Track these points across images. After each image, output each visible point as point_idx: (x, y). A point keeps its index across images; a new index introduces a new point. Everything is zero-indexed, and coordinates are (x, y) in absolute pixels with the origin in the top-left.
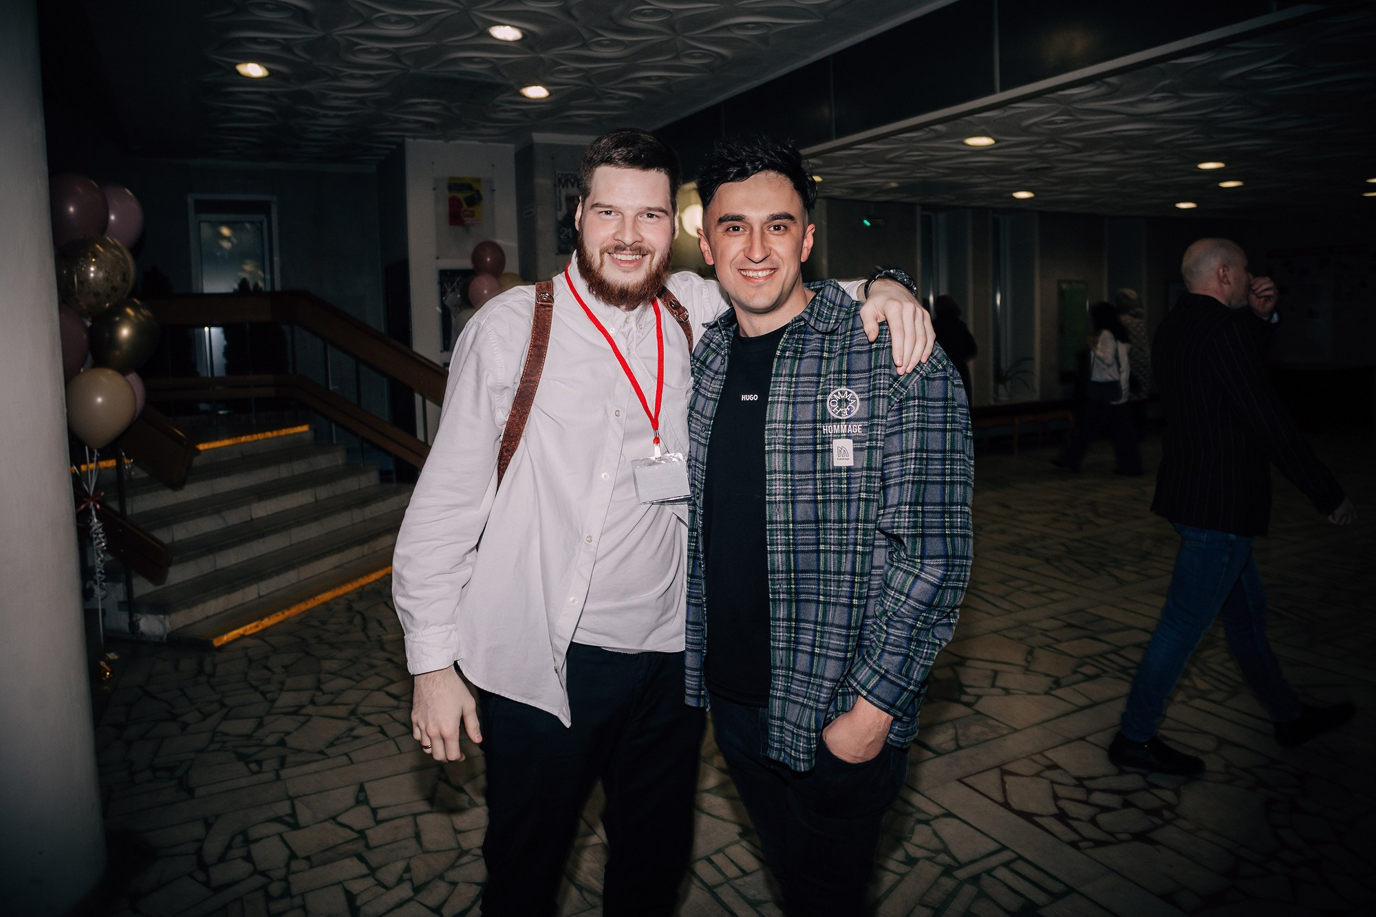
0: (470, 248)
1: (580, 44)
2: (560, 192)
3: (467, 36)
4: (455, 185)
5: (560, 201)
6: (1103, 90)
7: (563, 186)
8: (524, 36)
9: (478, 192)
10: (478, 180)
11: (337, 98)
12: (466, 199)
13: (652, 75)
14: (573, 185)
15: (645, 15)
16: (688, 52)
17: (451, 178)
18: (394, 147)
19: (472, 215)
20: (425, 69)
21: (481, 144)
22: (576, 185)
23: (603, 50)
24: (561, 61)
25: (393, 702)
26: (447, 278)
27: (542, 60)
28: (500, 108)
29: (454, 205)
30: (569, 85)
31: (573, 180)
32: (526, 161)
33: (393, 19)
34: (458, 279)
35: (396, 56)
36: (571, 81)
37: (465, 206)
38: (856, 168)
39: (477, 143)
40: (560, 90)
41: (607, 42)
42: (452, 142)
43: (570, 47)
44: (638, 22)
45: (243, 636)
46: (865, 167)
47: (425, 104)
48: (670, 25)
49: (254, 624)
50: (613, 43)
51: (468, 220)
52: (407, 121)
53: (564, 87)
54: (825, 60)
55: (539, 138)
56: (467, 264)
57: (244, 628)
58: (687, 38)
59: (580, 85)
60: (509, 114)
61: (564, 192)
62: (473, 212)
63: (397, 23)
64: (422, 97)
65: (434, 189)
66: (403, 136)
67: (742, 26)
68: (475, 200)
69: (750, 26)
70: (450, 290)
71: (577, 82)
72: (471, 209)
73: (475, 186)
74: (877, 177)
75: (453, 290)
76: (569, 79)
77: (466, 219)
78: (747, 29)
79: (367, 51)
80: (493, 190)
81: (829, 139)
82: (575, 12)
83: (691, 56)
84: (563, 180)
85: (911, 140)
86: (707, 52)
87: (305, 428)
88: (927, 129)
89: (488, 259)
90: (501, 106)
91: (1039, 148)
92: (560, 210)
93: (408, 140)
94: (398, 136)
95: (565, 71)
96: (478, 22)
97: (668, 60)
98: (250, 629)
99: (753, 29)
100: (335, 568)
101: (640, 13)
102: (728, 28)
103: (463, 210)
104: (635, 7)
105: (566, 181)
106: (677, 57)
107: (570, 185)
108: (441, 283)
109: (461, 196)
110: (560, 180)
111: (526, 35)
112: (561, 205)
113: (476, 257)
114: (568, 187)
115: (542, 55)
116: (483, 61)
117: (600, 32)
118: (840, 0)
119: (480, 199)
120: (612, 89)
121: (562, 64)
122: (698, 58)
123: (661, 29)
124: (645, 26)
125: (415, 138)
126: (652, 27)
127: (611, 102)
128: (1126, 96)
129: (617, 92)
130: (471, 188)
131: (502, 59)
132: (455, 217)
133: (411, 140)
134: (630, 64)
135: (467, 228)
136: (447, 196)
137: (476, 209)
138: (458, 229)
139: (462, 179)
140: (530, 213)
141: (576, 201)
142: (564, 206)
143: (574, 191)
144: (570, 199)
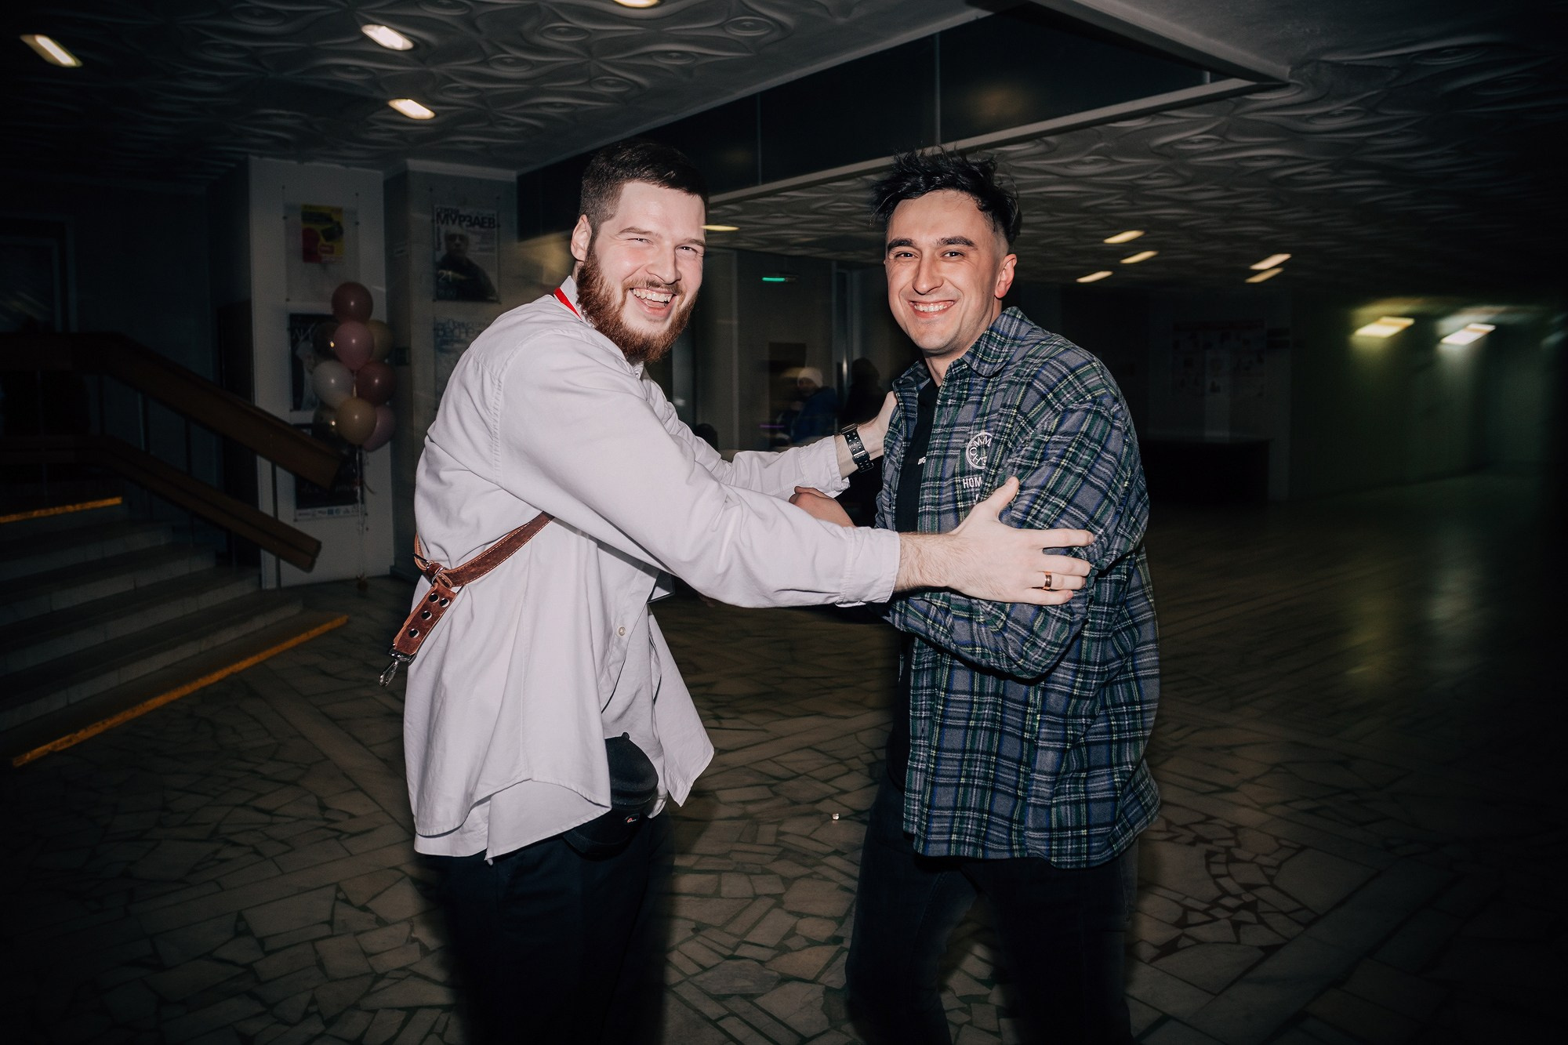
0: (330, 290)
1: (479, 60)
2: (439, 229)
4: (312, 215)
5: (439, 239)
6: (1041, 148)
7: (443, 223)
8: (416, 46)
9: (338, 224)
10: (339, 211)
12: (324, 232)
13: (556, 101)
14: (454, 222)
15: (560, 34)
16: (604, 78)
17: (305, 206)
18: (235, 165)
19: (332, 252)
20: (287, 75)
21: (343, 168)
22: (457, 222)
23: (504, 68)
24: (454, 78)
25: (267, 818)
26: (299, 324)
27: (430, 74)
28: (374, 127)
29: (309, 238)
30: (457, 105)
31: (453, 216)
32: (397, 190)
33: (258, 13)
34: (313, 325)
35: (254, 57)
36: (463, 102)
37: (322, 239)
38: (777, 217)
39: (338, 166)
40: (445, 112)
41: (510, 60)
42: (306, 164)
43: (468, 62)
44: (550, 41)
46: (787, 216)
47: (280, 116)
48: (586, 47)
49: (65, 738)
50: (519, 62)
51: (325, 258)
53: (452, 108)
54: (752, 98)
55: (415, 165)
56: (326, 308)
57: (52, 743)
58: (605, 63)
59: (469, 107)
60: (383, 135)
61: (443, 228)
62: (332, 247)
63: (262, 17)
64: (279, 108)
65: (285, 218)
66: (248, 153)
67: (666, 54)
68: (334, 233)
69: (674, 54)
70: (302, 338)
71: (470, 103)
72: (329, 243)
73: (335, 218)
75: (307, 339)
76: (463, 99)
77: (324, 255)
78: (671, 58)
79: (218, 48)
80: (357, 223)
81: (755, 183)
82: (479, 24)
83: (605, 83)
84: (443, 215)
85: (839, 190)
86: (622, 79)
87: (117, 501)
88: (859, 179)
89: (352, 304)
90: (374, 125)
92: (439, 249)
93: (254, 159)
94: (242, 153)
95: (458, 90)
97: (580, 85)
98: (60, 744)
99: (677, 58)
100: (166, 667)
101: (554, 30)
102: (650, 55)
103: (319, 244)
104: (549, 23)
105: (446, 216)
106: (589, 83)
107: (450, 222)
108: (292, 330)
109: (318, 228)
110: (439, 215)
111: (418, 44)
112: (439, 244)
113: (338, 301)
114: (447, 223)
115: (434, 70)
116: (361, 70)
117: (506, 49)
118: (775, 35)
119: (341, 232)
120: (509, 114)
121: (455, 82)
122: (612, 86)
123: (575, 50)
124: (558, 45)
125: (261, 156)
126: (566, 47)
127: (507, 129)
128: (1061, 156)
129: (516, 118)
130: (329, 220)
131: (384, 70)
132: (310, 253)
133: (256, 158)
134: (534, 87)
135: (324, 265)
136: (300, 227)
137: (336, 244)
138: (314, 266)
139: (320, 208)
140: (401, 251)
141: (458, 241)
142: (443, 246)
143: (455, 229)
144: (451, 238)
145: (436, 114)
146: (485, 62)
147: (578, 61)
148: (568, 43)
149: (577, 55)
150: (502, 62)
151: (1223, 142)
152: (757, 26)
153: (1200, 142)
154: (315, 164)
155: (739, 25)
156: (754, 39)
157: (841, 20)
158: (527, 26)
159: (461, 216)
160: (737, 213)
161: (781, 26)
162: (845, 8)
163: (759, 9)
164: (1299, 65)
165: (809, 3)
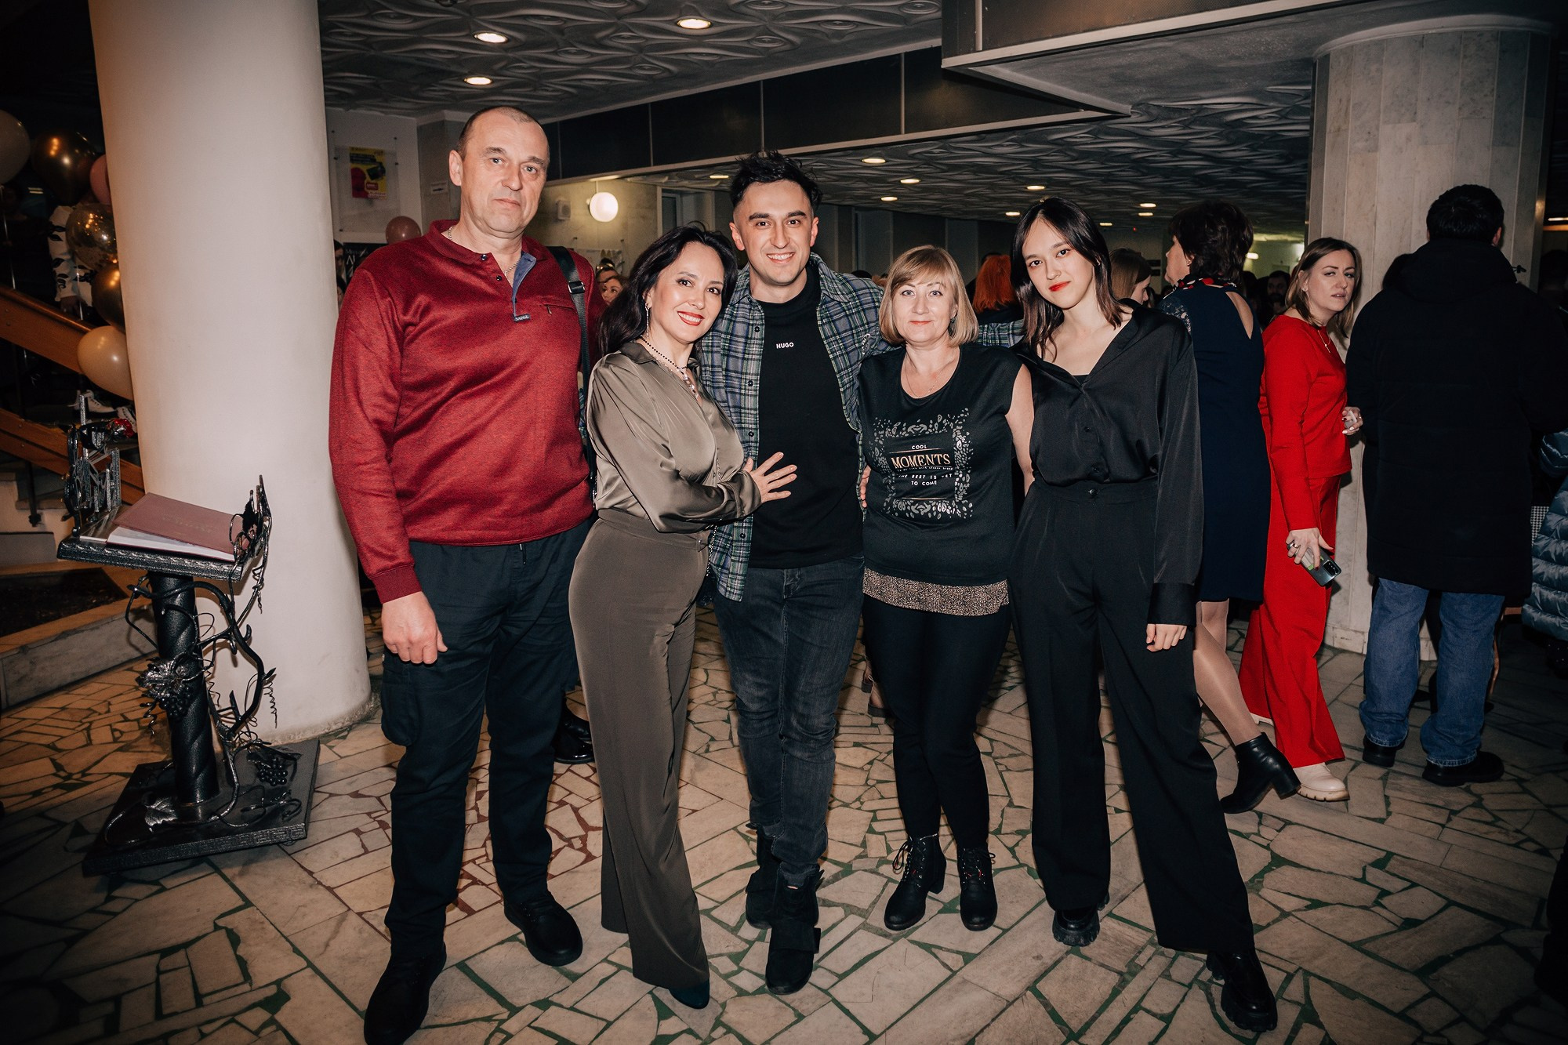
1: (553, 50)
3: (452, 35)
4: (357, 157)
8: (507, 42)
9: (381, 164)
10: (381, 153)
12: (368, 171)
13: (597, 78)
15: (626, 39)
16: (644, 65)
17: (353, 149)
19: (376, 188)
20: (386, 53)
21: (386, 115)
23: (567, 56)
24: (525, 60)
27: (508, 59)
29: (357, 176)
30: (512, 77)
32: (431, 135)
33: (395, 16)
36: (523, 76)
37: (368, 178)
39: (380, 114)
40: (500, 81)
41: (578, 52)
42: (351, 111)
43: (541, 51)
44: (615, 42)
48: (639, 47)
50: (584, 54)
51: (371, 193)
53: (510, 80)
55: (451, 115)
58: (649, 56)
59: (524, 78)
60: (436, 93)
62: (376, 184)
65: (335, 159)
67: (698, 54)
68: (378, 173)
71: (527, 77)
72: (374, 181)
73: (378, 159)
77: (369, 191)
78: (701, 56)
79: (343, 34)
80: (397, 163)
82: (565, 30)
83: (644, 69)
86: (659, 67)
95: (519, 68)
96: (473, 27)
97: (622, 69)
102: (686, 54)
103: (366, 182)
104: (621, 32)
106: (630, 68)
109: (364, 168)
111: (509, 41)
115: (510, 55)
116: (451, 53)
117: (576, 45)
118: (787, 47)
119: (383, 171)
121: (523, 62)
122: (648, 70)
123: (631, 49)
124: (620, 45)
126: (624, 46)
127: (544, 93)
128: (989, 143)
130: (373, 160)
132: (358, 190)
134: (585, 68)
135: (371, 201)
136: (349, 166)
137: (380, 183)
138: (362, 201)
139: (364, 150)
140: (440, 189)
145: (493, 81)
146: (555, 53)
147: (630, 54)
148: (627, 44)
149: (628, 51)
150: (568, 52)
151: (1096, 139)
152: (773, 41)
153: (1080, 138)
154: (360, 111)
155: (761, 41)
157: (835, 41)
158: (602, 34)
161: (791, 43)
162: (839, 34)
163: (776, 31)
164: (1135, 105)
165: (816, 31)
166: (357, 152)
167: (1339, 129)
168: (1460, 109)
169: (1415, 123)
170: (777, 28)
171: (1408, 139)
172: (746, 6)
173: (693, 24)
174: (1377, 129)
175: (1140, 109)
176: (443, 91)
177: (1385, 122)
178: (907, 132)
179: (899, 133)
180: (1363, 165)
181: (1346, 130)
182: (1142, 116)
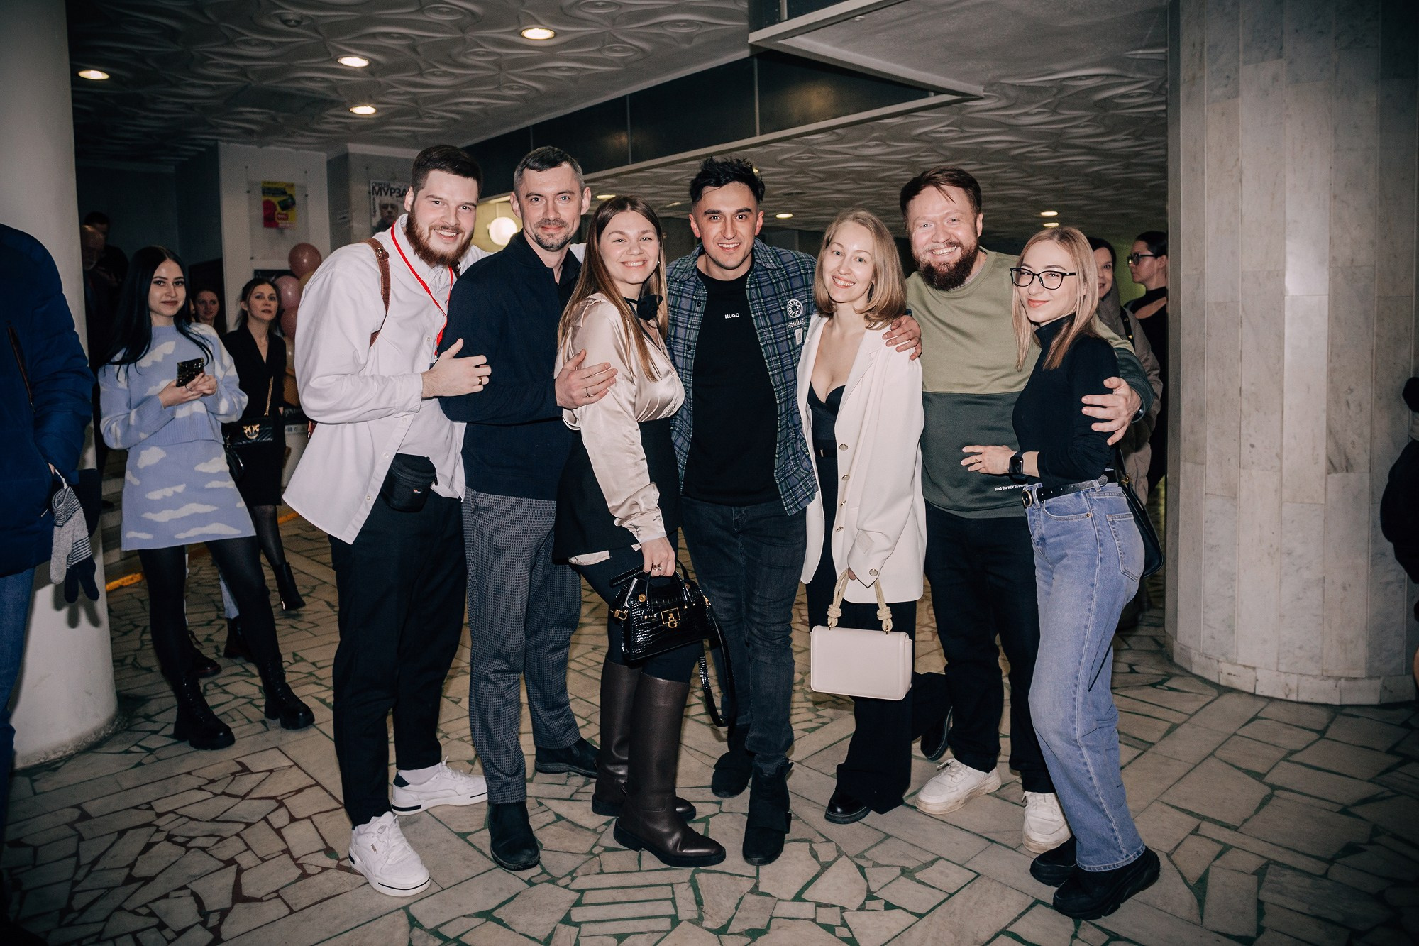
0: (285, 250)
1: (417, 72)
2: (374, 200)
3: (316, 60)
4: (269, 190)
5: (374, 208)
8: (370, 65)
9: (291, 196)
10: (292, 186)
11: (166, 102)
12: (279, 203)
13: (472, 102)
14: (386, 194)
15: (479, 55)
16: (511, 84)
17: (265, 182)
18: (203, 149)
19: (286, 218)
20: (266, 83)
21: (294, 151)
22: (389, 193)
23: (435, 79)
24: (394, 85)
27: (379, 84)
29: (268, 207)
30: (393, 104)
31: (386, 189)
32: (339, 171)
33: (253, 43)
35: (243, 72)
36: (400, 102)
37: (278, 208)
39: (289, 149)
40: (384, 109)
41: (441, 73)
42: (265, 148)
43: (407, 74)
44: (472, 60)
45: (121, 587)
46: (653, 187)
47: (253, 113)
48: (498, 64)
49: (130, 577)
50: (445, 74)
51: (281, 224)
52: (228, 127)
53: (388, 106)
54: (622, 98)
55: (354, 148)
56: (285, 265)
57: (122, 580)
58: (513, 75)
59: (403, 105)
60: (330, 126)
61: (378, 200)
62: (286, 215)
63: (256, 45)
64: (253, 107)
65: (248, 192)
66: (217, 140)
67: (557, 69)
68: (288, 205)
71: (407, 103)
72: (285, 212)
73: (289, 192)
74: (662, 196)
76: (400, 100)
77: (279, 222)
78: (561, 70)
79: (218, 66)
80: (306, 196)
81: (628, 163)
82: (419, 49)
83: (511, 88)
84: (377, 189)
86: (524, 85)
89: (305, 261)
91: (793, 177)
92: (375, 216)
93: (221, 144)
94: (212, 140)
95: (396, 94)
96: (331, 51)
97: (491, 90)
98: (127, 581)
99: (566, 71)
101: (475, 54)
102: (546, 69)
103: (276, 213)
104: (473, 48)
105: (380, 189)
106: (498, 88)
109: (275, 200)
110: (374, 188)
111: (372, 63)
112: (375, 212)
113: (293, 257)
115: (380, 79)
116: (324, 80)
117: (437, 65)
118: (639, 56)
119: (294, 203)
120: (437, 110)
121: (395, 88)
122: (517, 89)
123: (490, 66)
124: (476, 63)
125: (228, 142)
126: (483, 64)
127: (431, 121)
128: (850, 142)
129: (438, 112)
130: (284, 193)
131: (342, 80)
132: (270, 220)
133: (225, 144)
134: (456, 91)
135: (281, 230)
136: (260, 199)
137: (290, 213)
138: (273, 231)
139: (276, 183)
140: (344, 218)
141: (389, 209)
142: (378, 213)
143: (387, 199)
144: (384, 207)
145: (378, 110)
146: (421, 75)
147: (492, 73)
148: (486, 62)
149: (489, 69)
150: (433, 74)
151: (962, 132)
152: (624, 50)
153: (946, 132)
154: (273, 148)
155: (612, 50)
156: (623, 58)
157: (686, 46)
158: (455, 51)
159: (391, 189)
160: (614, 185)
161: (642, 50)
162: (689, 38)
163: (626, 40)
164: (989, 85)
165: (662, 36)
166: (270, 186)
167: (1194, 78)
168: (1336, 38)
169: (1280, 61)
170: (622, 34)
171: (1275, 79)
172: (579, 8)
173: (537, 34)
174: (1237, 70)
175: (994, 91)
176: (337, 123)
177: (1245, 63)
178: (762, 133)
179: (754, 135)
180: (1223, 114)
181: (1202, 77)
182: (1000, 100)
